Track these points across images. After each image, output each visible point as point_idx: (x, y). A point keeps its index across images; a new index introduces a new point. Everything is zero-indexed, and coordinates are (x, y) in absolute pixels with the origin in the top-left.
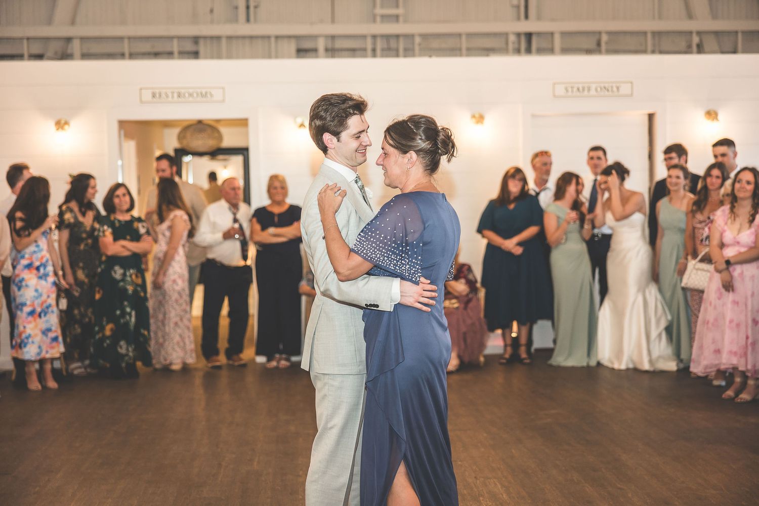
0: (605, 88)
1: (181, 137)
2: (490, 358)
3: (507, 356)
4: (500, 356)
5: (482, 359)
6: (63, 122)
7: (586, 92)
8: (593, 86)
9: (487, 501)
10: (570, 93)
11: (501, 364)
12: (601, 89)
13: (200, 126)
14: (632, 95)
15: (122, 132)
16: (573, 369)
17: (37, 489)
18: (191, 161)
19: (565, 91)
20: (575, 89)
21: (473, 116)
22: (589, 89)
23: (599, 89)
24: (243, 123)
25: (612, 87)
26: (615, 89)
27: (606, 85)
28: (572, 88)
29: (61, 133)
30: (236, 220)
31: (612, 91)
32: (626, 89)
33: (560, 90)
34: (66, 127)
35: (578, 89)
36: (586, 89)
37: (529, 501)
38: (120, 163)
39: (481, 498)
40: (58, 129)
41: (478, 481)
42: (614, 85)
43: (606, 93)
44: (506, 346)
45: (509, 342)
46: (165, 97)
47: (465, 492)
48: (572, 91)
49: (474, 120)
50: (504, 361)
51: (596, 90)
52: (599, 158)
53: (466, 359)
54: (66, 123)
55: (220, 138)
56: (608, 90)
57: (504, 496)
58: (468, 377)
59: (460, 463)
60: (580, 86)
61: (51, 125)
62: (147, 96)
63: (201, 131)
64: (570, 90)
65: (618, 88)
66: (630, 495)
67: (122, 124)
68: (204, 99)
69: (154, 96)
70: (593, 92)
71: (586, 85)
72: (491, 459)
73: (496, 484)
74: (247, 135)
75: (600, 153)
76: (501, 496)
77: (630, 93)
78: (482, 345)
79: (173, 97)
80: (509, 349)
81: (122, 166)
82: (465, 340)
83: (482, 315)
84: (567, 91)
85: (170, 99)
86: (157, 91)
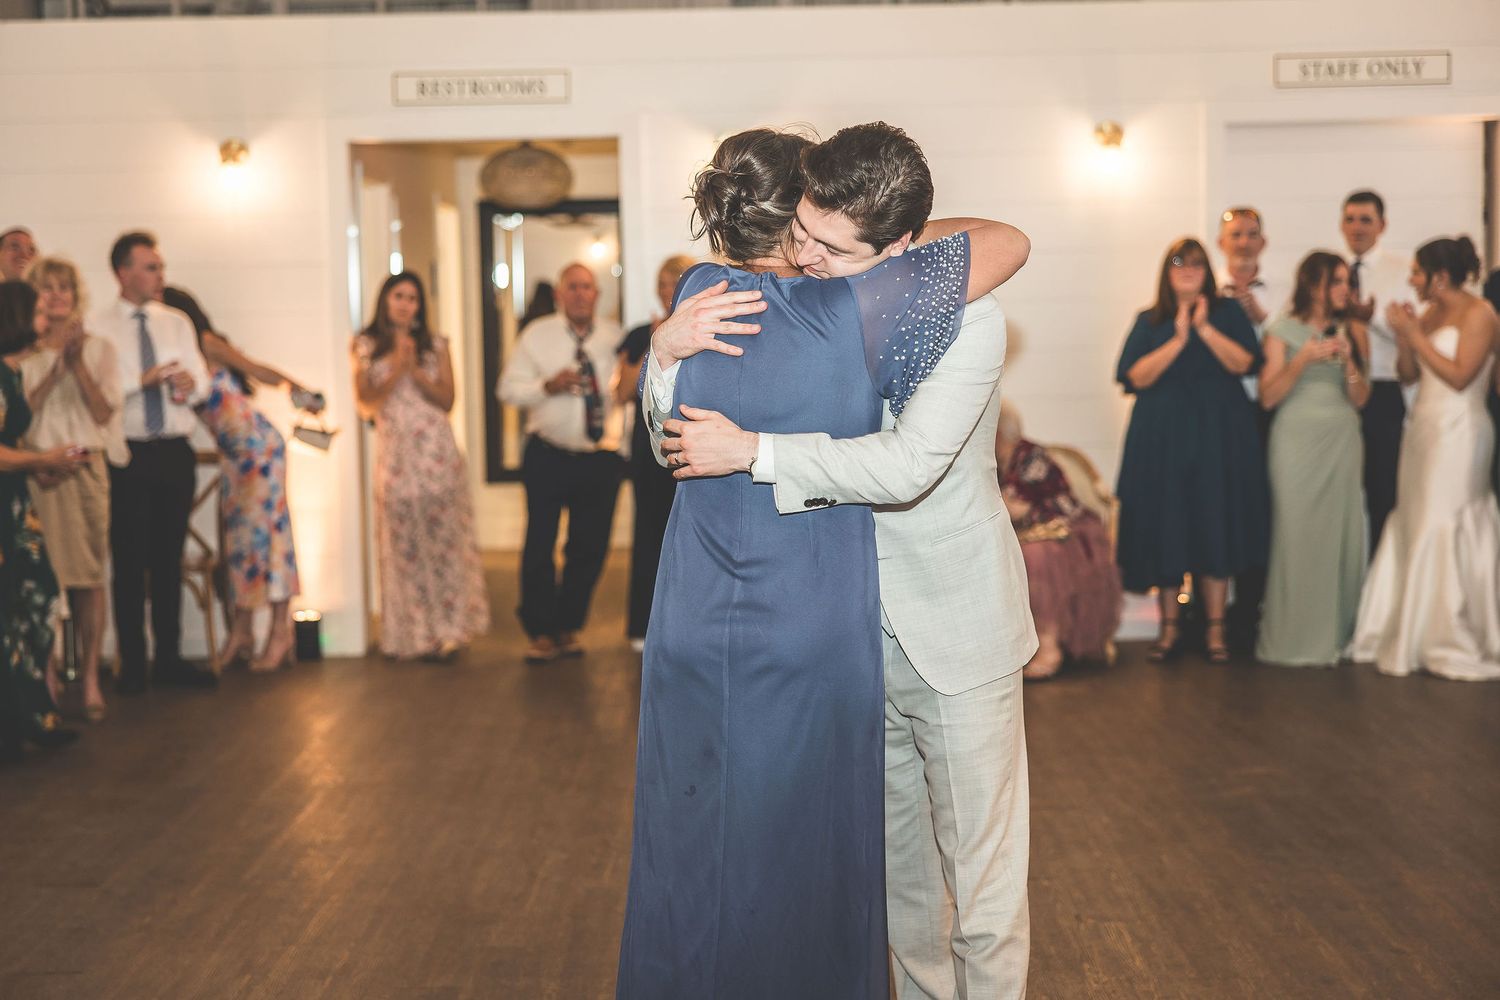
0: (1389, 65)
1: (487, 177)
2: (1127, 649)
3: (1166, 644)
4: (1152, 645)
5: (1111, 651)
6: (235, 146)
7: (1347, 76)
8: (1363, 63)
9: (1098, 973)
10: (1311, 78)
11: (1153, 661)
12: (1380, 66)
13: (526, 153)
14: (1448, 81)
15: (359, 168)
16: (1307, 671)
17: (147, 920)
18: (518, 227)
19: (1302, 74)
20: (1323, 69)
21: (1099, 130)
22: (1354, 68)
23: (1376, 69)
24: (608, 146)
25: (1405, 64)
26: (1411, 68)
27: (1392, 60)
28: (1317, 66)
29: (231, 168)
30: (580, 355)
31: (1405, 72)
32: (1434, 68)
33: (1290, 71)
34: (242, 156)
35: (1330, 69)
36: (1347, 69)
37: (1192, 975)
38: (353, 231)
39: (1086, 966)
40: (224, 160)
41: (1082, 927)
42: (1409, 60)
43: (1393, 77)
44: (1164, 623)
45: (1172, 614)
46: (445, 92)
47: (1052, 950)
48: (1317, 74)
49: (1101, 138)
50: (1159, 655)
51: (1370, 71)
52: (1366, 220)
53: (1078, 649)
54: (243, 148)
55: (568, 178)
56: (1396, 71)
57: (1138, 963)
58: (1078, 688)
59: (1046, 883)
60: (1335, 62)
61: (212, 152)
62: (408, 88)
63: (527, 164)
64: (1311, 70)
65: (1418, 66)
66: (1419, 967)
67: (357, 151)
68: (526, 96)
69: (422, 88)
70: (1362, 75)
71: (1347, 61)
72: (1113, 876)
73: (1120, 934)
74: (616, 171)
75: (1369, 209)
76: (1130, 961)
77: (1445, 76)
78: (1112, 621)
79: (462, 91)
80: (1171, 630)
81: (359, 238)
82: (1074, 611)
83: (1112, 557)
84: (1305, 73)
85: (455, 96)
86: (429, 80)
